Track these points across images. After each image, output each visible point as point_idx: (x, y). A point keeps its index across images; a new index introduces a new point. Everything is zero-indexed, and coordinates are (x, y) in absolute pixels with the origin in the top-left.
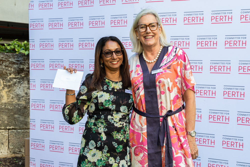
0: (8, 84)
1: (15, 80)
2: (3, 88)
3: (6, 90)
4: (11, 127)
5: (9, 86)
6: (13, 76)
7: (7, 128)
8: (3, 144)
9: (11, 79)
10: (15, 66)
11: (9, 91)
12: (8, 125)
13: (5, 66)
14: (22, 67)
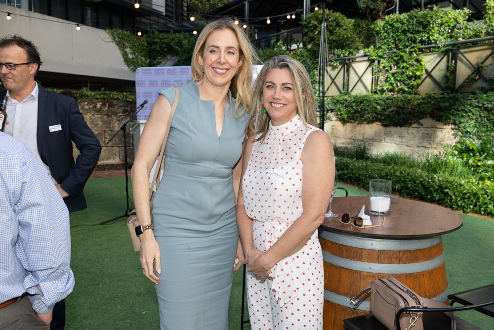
0: (119, 119)
1: (122, 117)
2: (116, 122)
3: (117, 122)
4: (121, 145)
5: (119, 120)
6: (121, 114)
7: (119, 146)
8: (116, 155)
9: (120, 116)
10: (123, 108)
11: (119, 123)
12: (119, 144)
13: (117, 108)
14: (126, 108)
